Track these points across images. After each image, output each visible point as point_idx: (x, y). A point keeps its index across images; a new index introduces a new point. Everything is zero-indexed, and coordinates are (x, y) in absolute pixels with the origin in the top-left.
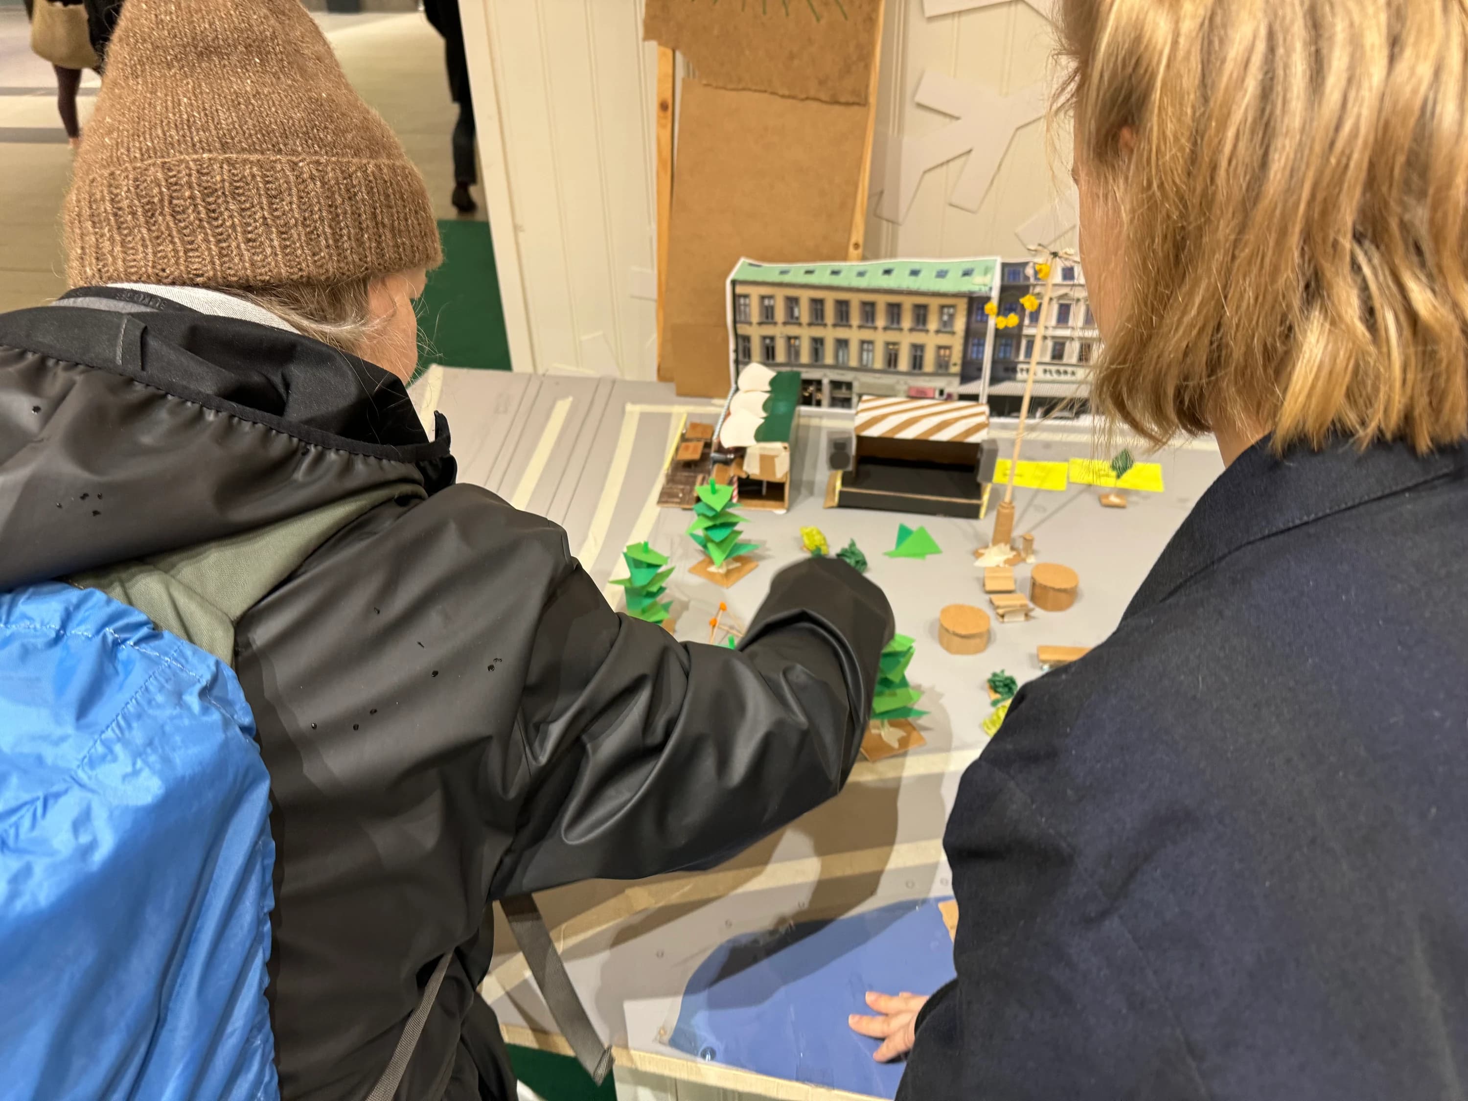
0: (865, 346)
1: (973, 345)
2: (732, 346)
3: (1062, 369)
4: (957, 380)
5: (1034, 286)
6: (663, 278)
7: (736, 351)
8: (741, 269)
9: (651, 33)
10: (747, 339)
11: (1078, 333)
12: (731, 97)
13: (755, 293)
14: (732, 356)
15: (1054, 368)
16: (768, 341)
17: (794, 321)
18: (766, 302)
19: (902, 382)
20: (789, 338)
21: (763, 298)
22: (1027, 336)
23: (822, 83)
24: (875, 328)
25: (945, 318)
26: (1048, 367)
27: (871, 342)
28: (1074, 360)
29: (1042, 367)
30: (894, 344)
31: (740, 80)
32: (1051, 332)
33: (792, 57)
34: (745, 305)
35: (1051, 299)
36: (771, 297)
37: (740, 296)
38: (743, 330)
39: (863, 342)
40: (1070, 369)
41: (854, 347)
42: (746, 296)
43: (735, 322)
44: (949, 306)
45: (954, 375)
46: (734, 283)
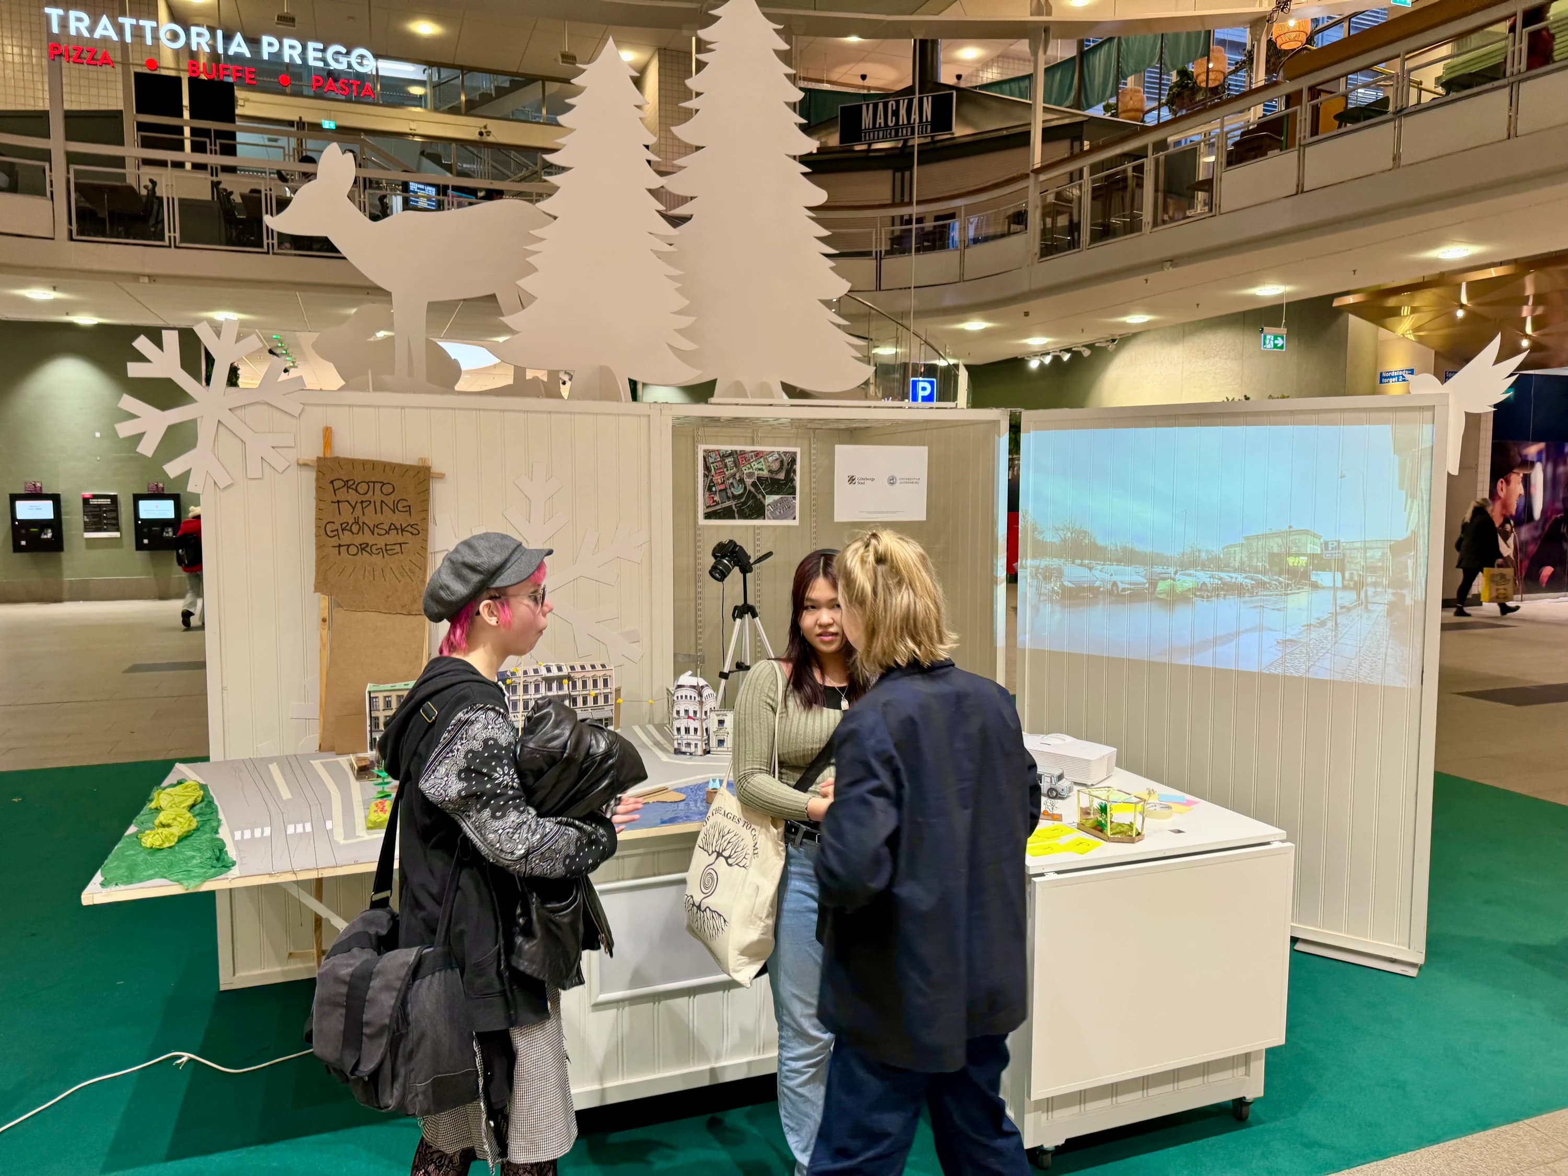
2: (368, 723)
6: (323, 699)
7: (371, 726)
8: (370, 687)
9: (317, 589)
10: (377, 718)
11: (533, 697)
12: (359, 615)
13: (381, 696)
14: (368, 728)
18: (387, 699)
21: (385, 697)
23: (403, 607)
31: (363, 607)
33: (388, 597)
34: (376, 702)
36: (389, 696)
37: (373, 698)
38: (374, 714)
42: (376, 698)
43: (370, 711)
46: (370, 693)
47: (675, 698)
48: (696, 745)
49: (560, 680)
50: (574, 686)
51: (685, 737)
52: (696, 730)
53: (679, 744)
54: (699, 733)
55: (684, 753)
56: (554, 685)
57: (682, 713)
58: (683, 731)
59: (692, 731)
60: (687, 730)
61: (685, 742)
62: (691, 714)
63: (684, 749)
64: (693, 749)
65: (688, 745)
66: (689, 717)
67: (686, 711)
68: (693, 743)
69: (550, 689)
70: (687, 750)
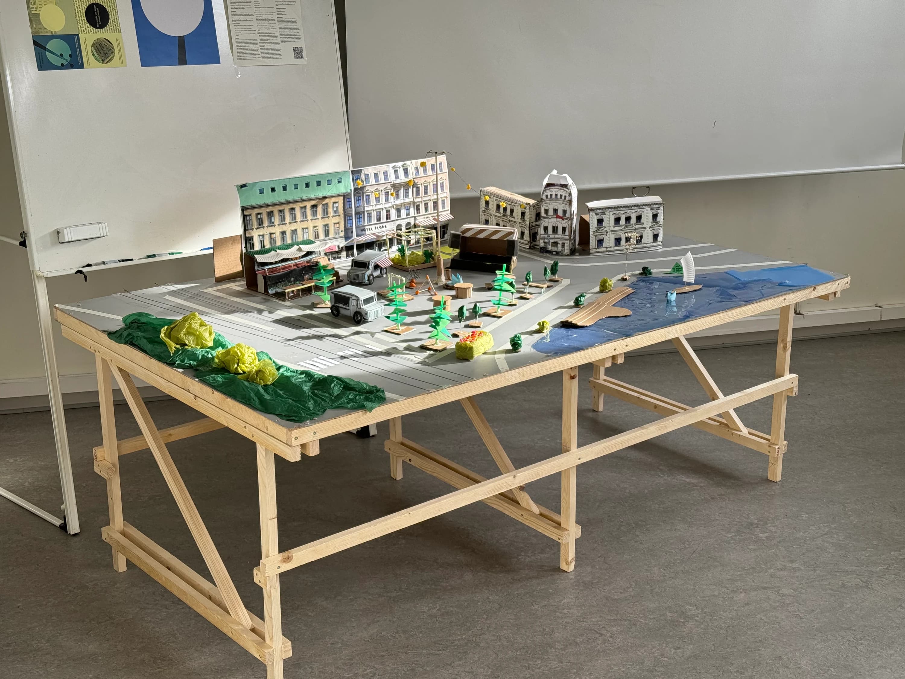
0: (305, 231)
1: (348, 220)
3: (381, 225)
4: (343, 240)
5: (366, 186)
10: (251, 239)
13: (253, 213)
15: (378, 226)
16: (261, 237)
17: (272, 224)
18: (259, 217)
20: (271, 234)
21: (257, 214)
22: (366, 211)
24: (307, 220)
25: (335, 209)
26: (376, 226)
27: (307, 228)
28: (385, 220)
29: (374, 226)
30: (316, 227)
32: (374, 208)
34: (250, 220)
35: (372, 192)
36: (261, 214)
37: (247, 216)
38: (249, 234)
39: (303, 229)
40: (384, 225)
41: (300, 232)
42: (250, 215)
44: (336, 203)
45: (341, 237)
46: (243, 209)
47: (544, 197)
48: (563, 244)
49: (406, 186)
50: (418, 193)
51: (552, 236)
52: (564, 229)
53: (545, 243)
54: (567, 232)
55: (550, 252)
56: (401, 192)
57: (551, 213)
58: (550, 230)
59: (560, 231)
60: (555, 229)
61: (552, 241)
62: (560, 213)
63: (550, 248)
64: (559, 248)
65: (555, 244)
66: (558, 217)
67: (556, 210)
68: (560, 242)
69: (398, 197)
70: (553, 249)
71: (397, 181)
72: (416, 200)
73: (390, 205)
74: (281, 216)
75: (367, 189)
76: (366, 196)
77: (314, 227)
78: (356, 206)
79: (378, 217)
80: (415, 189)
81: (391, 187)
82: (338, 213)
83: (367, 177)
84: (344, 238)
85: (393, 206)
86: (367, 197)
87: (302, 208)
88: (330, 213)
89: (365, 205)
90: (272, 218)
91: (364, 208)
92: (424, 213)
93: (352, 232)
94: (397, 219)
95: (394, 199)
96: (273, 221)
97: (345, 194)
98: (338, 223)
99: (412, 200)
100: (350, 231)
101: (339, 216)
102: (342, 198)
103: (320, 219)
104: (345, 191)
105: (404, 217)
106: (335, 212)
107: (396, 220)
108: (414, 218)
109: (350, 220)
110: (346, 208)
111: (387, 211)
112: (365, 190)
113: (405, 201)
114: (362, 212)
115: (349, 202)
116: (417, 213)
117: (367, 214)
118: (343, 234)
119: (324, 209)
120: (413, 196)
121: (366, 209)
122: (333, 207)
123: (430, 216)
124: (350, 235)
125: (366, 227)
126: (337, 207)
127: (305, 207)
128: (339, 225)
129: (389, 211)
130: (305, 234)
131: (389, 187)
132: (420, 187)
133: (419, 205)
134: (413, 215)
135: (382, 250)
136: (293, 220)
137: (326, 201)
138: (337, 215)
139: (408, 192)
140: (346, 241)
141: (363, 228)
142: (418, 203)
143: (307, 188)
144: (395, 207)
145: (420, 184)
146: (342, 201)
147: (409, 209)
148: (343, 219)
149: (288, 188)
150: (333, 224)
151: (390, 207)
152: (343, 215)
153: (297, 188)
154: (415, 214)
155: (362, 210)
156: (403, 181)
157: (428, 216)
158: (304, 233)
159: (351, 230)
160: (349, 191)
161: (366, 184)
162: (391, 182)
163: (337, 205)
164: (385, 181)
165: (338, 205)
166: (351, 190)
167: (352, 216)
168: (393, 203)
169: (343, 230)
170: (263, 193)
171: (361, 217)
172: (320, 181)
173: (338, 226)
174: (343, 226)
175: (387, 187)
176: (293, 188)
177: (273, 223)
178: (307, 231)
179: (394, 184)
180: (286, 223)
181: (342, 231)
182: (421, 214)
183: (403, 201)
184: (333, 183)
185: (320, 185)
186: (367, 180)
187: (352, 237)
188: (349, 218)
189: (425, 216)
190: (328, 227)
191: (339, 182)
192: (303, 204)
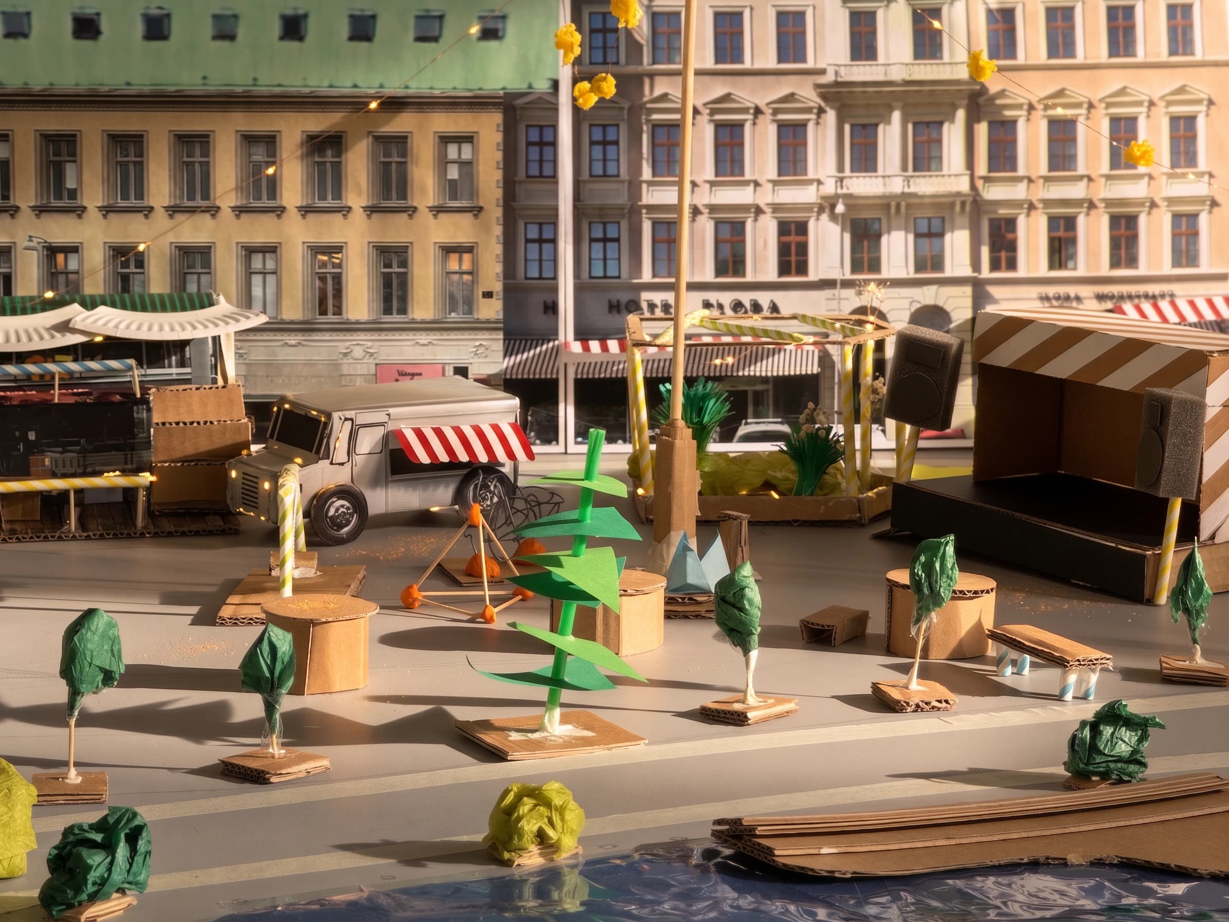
0: (257, 262)
1: (529, 241)
3: (746, 298)
4: (496, 342)
5: (652, 76)
11: (769, 195)
15: (726, 298)
17: (68, 203)
19: (358, 352)
20: (52, 251)
22: (651, 208)
24: (279, 210)
25: (453, 173)
26: (713, 297)
27: (271, 250)
28: (771, 273)
29: (700, 296)
30: (331, 249)
32: (704, 197)
35: (696, 111)
39: (250, 251)
40: (764, 298)
41: (226, 264)
44: (460, 137)
49: (923, 105)
50: (1003, 155)
56: (892, 135)
71: (863, 72)
72: (993, 193)
73: (808, 195)
74: (124, 165)
75: (658, 92)
76: (656, 126)
77: (316, 250)
78: (585, 175)
79: (726, 250)
80: (982, 130)
81: (823, 97)
82: (473, 193)
83: (662, 28)
84: (501, 336)
85: (827, 205)
86: (661, 133)
87: (249, 139)
88: (423, 190)
89: (647, 173)
90: (70, 171)
91: (635, 186)
92: (1042, 269)
93: (552, 308)
94: (848, 276)
95: (841, 169)
96: (70, 184)
97: (520, 102)
98: (470, 249)
99: (963, 185)
100: (537, 300)
101: (477, 211)
102: (496, 118)
103: (358, 215)
104: (515, 84)
105: (902, 274)
106: (453, 190)
107: (846, 284)
108: (968, 290)
109: (541, 241)
110: (521, 174)
111: (784, 228)
112: (647, 96)
113: (913, 189)
114: (621, 208)
115: (541, 144)
116: (995, 265)
117: (655, 224)
118: (492, 310)
119: (387, 165)
120: (970, 164)
121: (650, 197)
122: (443, 163)
123: (1086, 291)
124: (539, 321)
125: (646, 296)
126: (467, 166)
127: (270, 141)
128: (475, 263)
129: (802, 228)
130: (257, 280)
131: (808, 94)
132: (1021, 126)
133: (1011, 223)
134: (968, 272)
135: (743, 430)
136: (191, 197)
137: (401, 123)
138: (464, 203)
139: (939, 141)
140: (508, 352)
141: (624, 297)
142: (1003, 212)
143: (293, 45)
144: (840, 208)
145: (1019, 107)
146: (499, 137)
147: (941, 235)
148: (498, 230)
149: (177, 28)
150: (432, 253)
151: (808, 208)
152: (498, 212)
153: (231, 37)
154: (976, 264)
155: (622, 199)
156: (897, 74)
157: (1072, 290)
158: (249, 273)
159: (548, 298)
160: (542, 86)
161: (654, 62)
162: (823, 72)
163: (467, 152)
164: (780, 61)
165: (475, 151)
166: (555, 84)
167: (554, 223)
168: (829, 188)
169: (497, 287)
170: (25, 36)
171: (612, 233)
172: (374, 17)
173: (466, 266)
174: (499, 268)
175: (790, 97)
176: (208, 29)
177: (73, 194)
178: (270, 265)
179: (837, 84)
180: (151, 209)
181: (488, 295)
182: (1022, 272)
183: (897, 186)
184: (449, 33)
185: (368, 38)
186: (662, 42)
187: (553, 333)
188: (533, 233)
189: (1051, 290)
190: (404, 263)
191: (490, 34)
192: (261, 123)
